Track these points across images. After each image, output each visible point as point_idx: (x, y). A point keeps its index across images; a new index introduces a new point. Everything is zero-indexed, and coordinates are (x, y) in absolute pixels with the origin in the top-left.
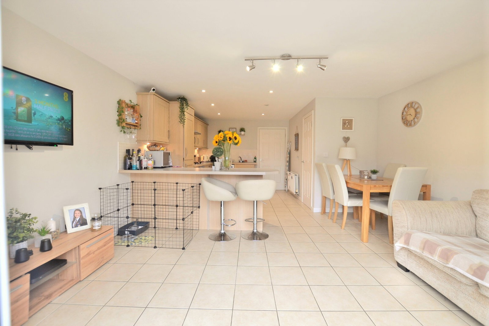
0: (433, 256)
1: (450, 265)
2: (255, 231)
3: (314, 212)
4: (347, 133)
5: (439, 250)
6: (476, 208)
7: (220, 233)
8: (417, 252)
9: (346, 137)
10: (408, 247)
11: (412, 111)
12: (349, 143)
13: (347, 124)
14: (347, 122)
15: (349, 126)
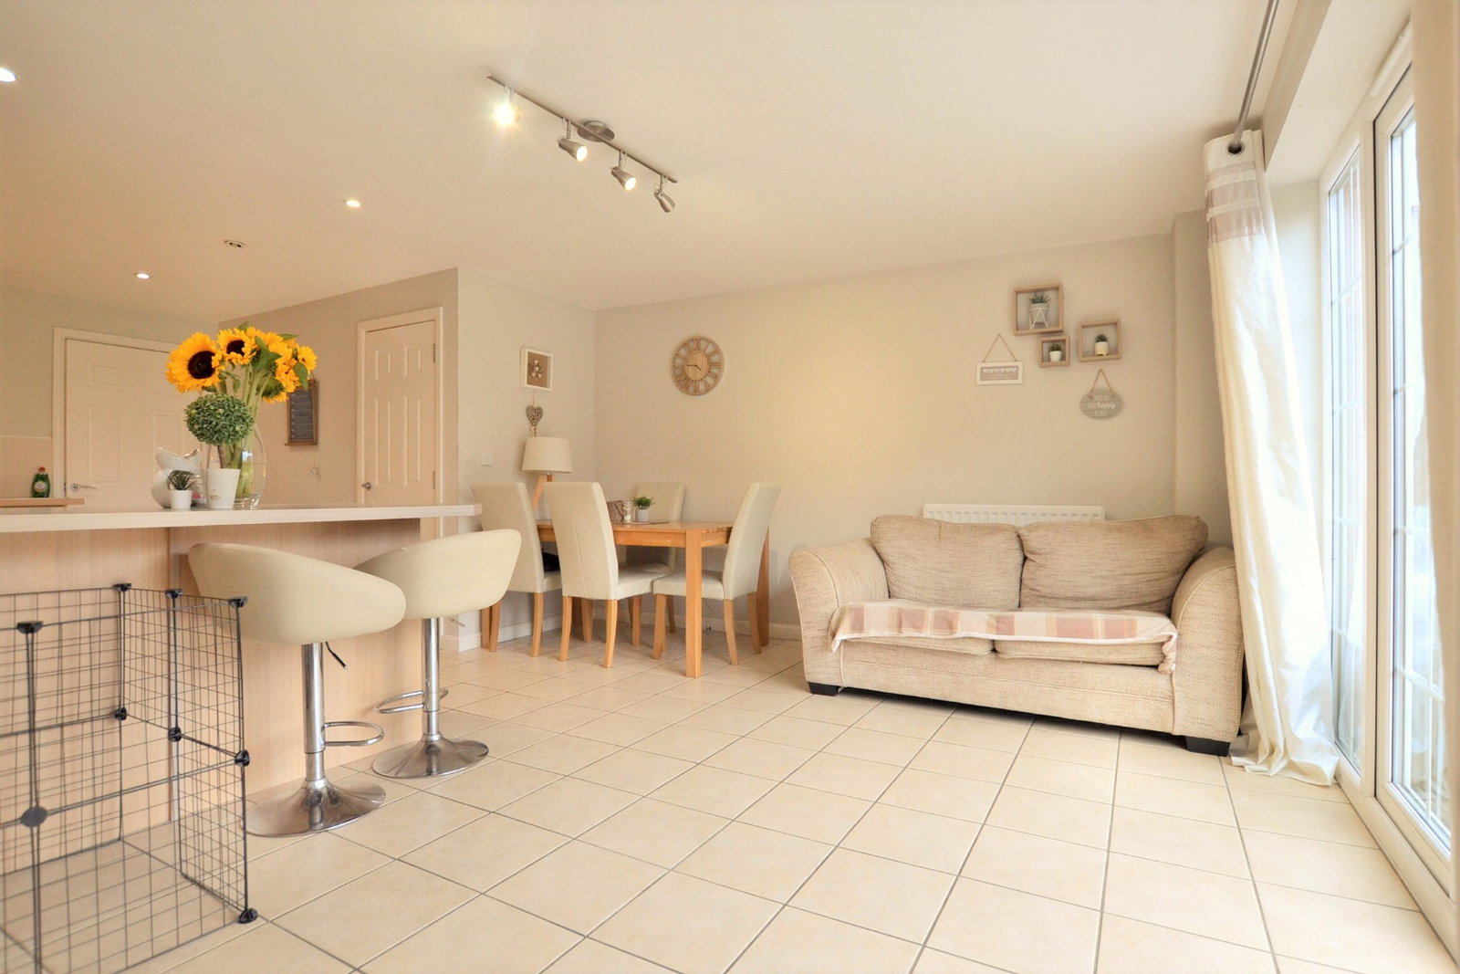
0: (921, 632)
1: (960, 633)
2: (435, 738)
3: (461, 650)
4: (537, 396)
5: (930, 617)
6: (886, 549)
7: (307, 790)
8: (883, 638)
9: (535, 406)
10: (862, 635)
11: (700, 360)
12: (542, 424)
13: (537, 369)
14: (536, 362)
15: (540, 376)
